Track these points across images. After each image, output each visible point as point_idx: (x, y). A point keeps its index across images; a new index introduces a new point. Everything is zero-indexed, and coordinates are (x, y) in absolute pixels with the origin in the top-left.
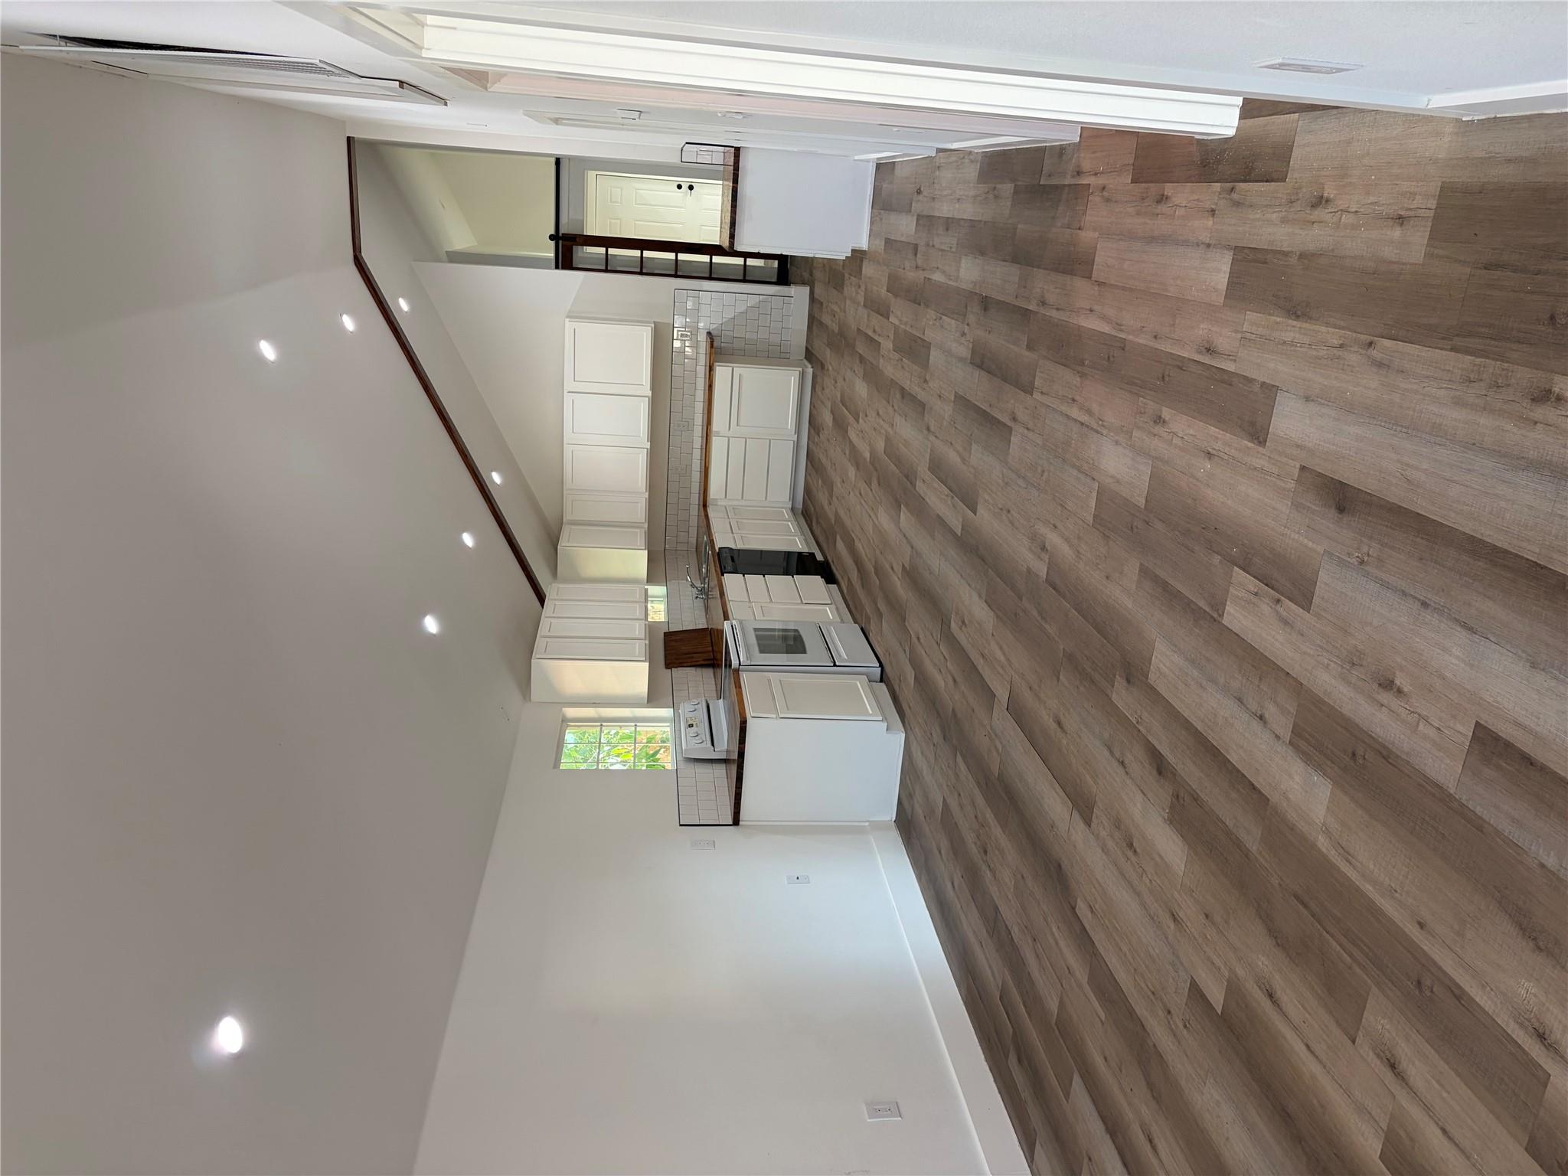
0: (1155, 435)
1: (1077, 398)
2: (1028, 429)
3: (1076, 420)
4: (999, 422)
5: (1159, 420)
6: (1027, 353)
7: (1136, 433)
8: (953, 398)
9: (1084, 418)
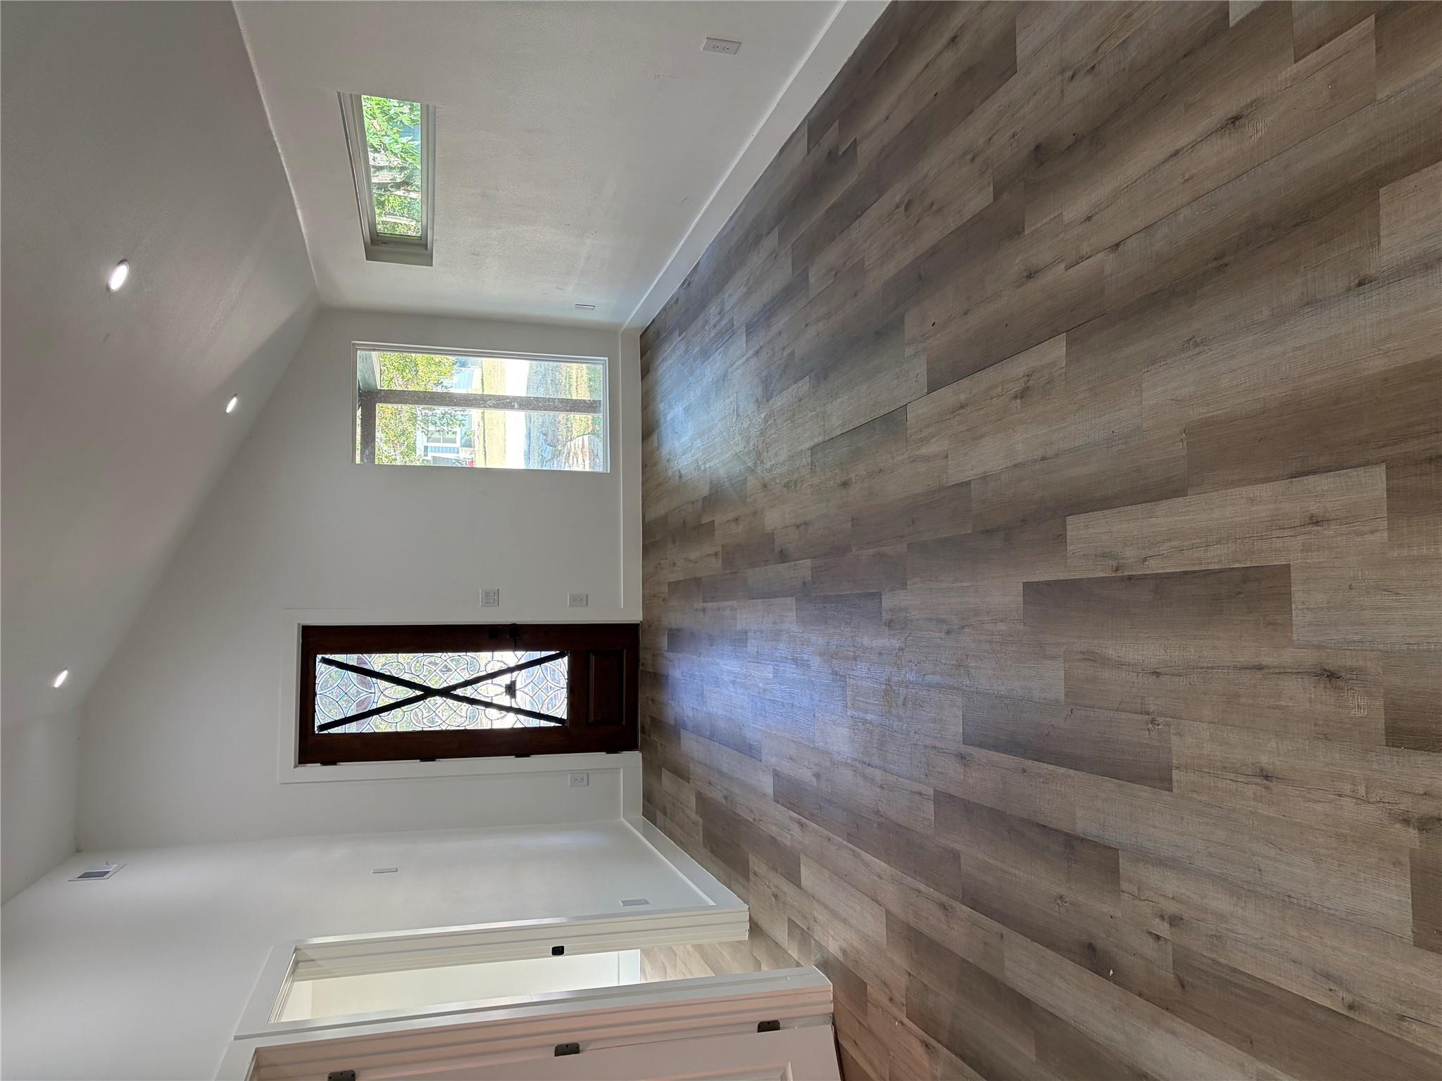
0: (817, 765)
1: (879, 790)
2: (934, 748)
3: (876, 767)
4: (996, 748)
5: (817, 776)
6: (957, 846)
7: (828, 764)
8: (1176, 775)
9: (869, 771)
